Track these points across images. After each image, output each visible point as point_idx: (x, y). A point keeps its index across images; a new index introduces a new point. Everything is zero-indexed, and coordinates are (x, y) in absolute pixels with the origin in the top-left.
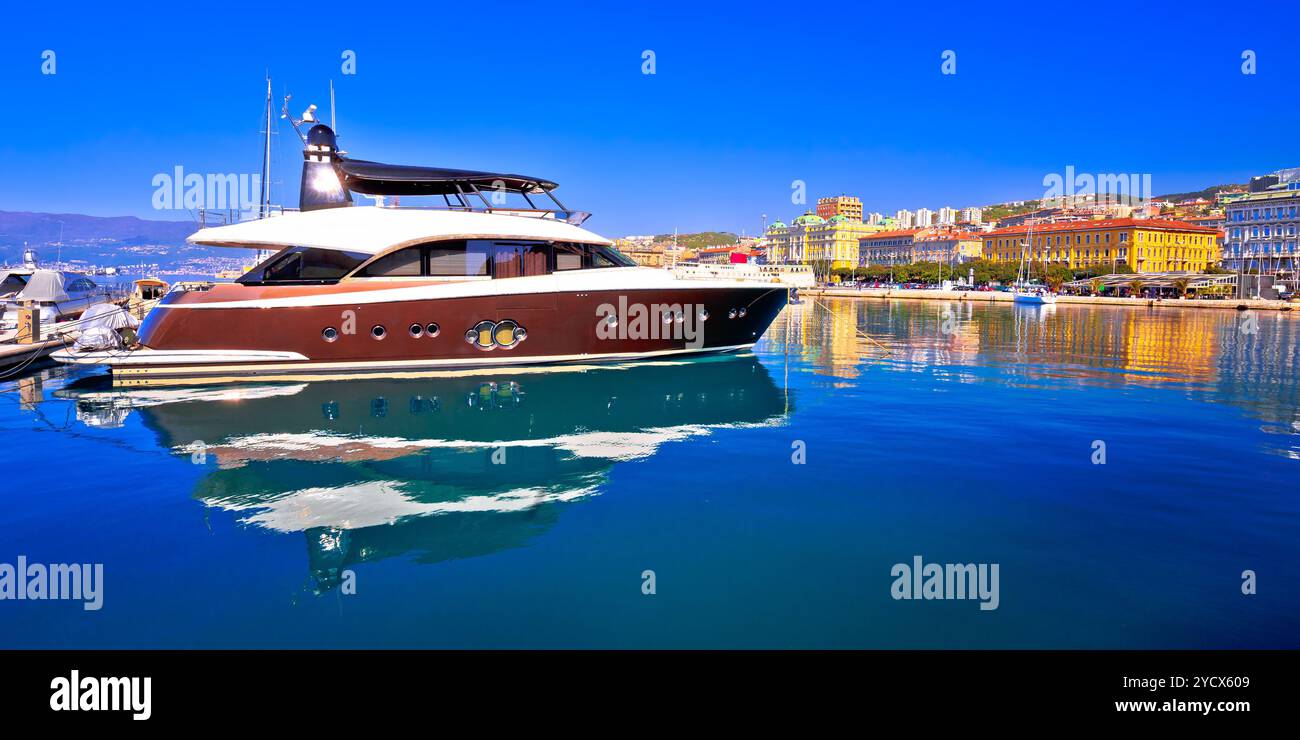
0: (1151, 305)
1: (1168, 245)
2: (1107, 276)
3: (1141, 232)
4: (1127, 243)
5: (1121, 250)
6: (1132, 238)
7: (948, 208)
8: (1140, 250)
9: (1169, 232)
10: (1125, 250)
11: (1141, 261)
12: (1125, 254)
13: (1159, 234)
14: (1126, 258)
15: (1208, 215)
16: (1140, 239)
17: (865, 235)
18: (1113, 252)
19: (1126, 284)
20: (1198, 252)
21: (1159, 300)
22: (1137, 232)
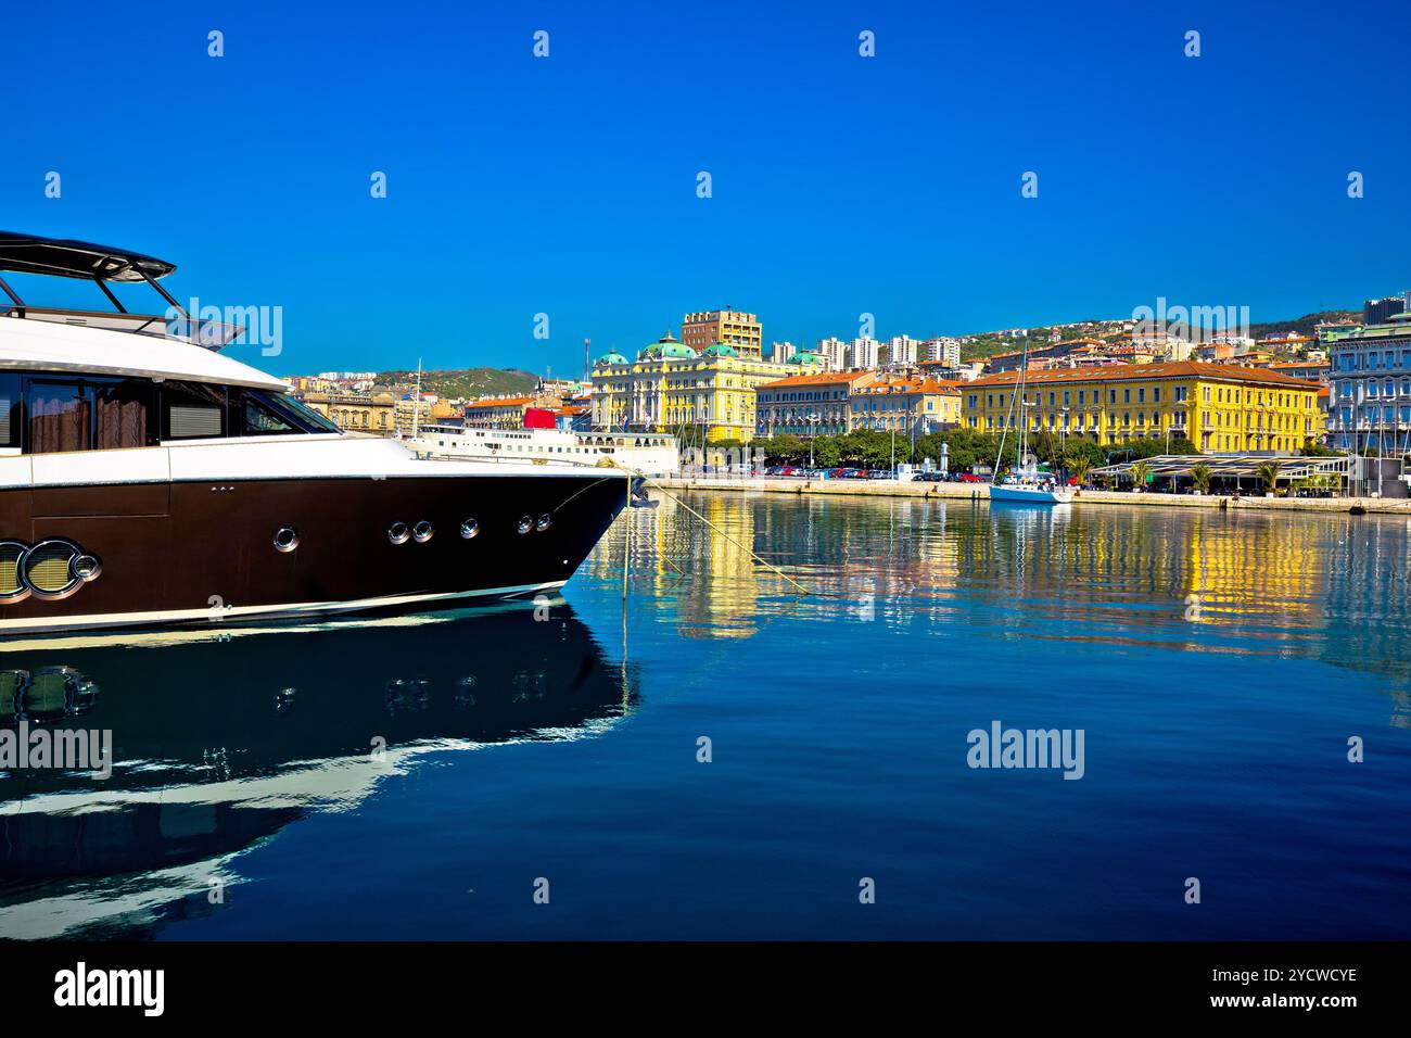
0: (1224, 507)
1: (1247, 407)
2: (1158, 458)
3: (1207, 385)
4: (1186, 402)
5: (1177, 415)
6: (1193, 395)
7: (906, 337)
8: (1206, 416)
9: (1248, 385)
10: (1184, 414)
11: (1207, 434)
12: (1184, 422)
13: (1233, 388)
14: (1186, 428)
15: (1305, 360)
16: (1206, 397)
17: (767, 381)
18: (1166, 417)
19: (1186, 471)
20: (1292, 420)
21: (1236, 499)
22: (1200, 385)
